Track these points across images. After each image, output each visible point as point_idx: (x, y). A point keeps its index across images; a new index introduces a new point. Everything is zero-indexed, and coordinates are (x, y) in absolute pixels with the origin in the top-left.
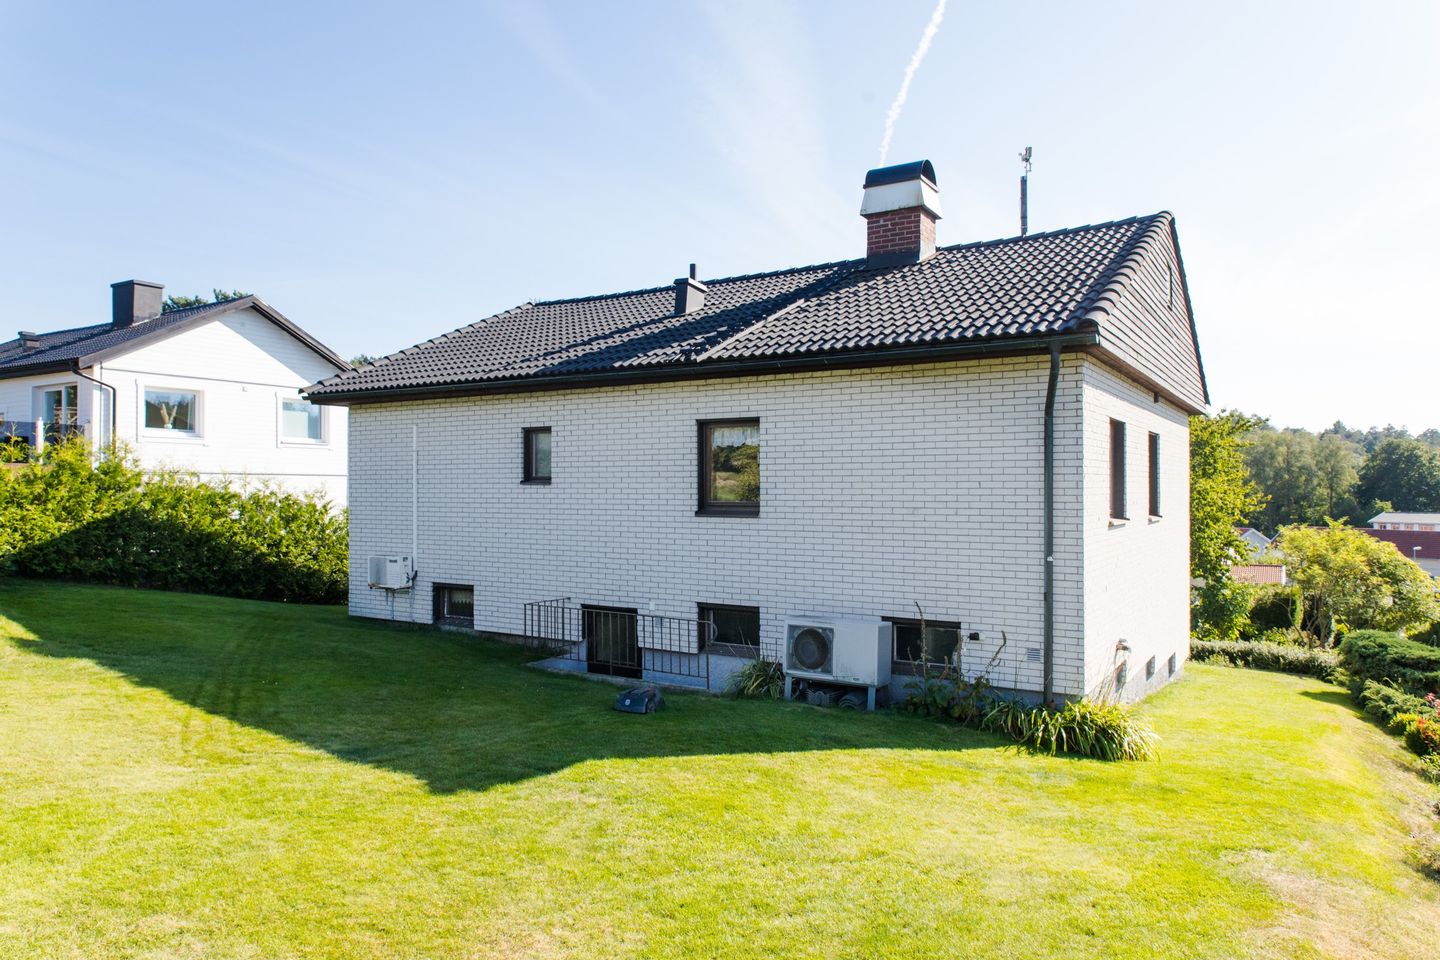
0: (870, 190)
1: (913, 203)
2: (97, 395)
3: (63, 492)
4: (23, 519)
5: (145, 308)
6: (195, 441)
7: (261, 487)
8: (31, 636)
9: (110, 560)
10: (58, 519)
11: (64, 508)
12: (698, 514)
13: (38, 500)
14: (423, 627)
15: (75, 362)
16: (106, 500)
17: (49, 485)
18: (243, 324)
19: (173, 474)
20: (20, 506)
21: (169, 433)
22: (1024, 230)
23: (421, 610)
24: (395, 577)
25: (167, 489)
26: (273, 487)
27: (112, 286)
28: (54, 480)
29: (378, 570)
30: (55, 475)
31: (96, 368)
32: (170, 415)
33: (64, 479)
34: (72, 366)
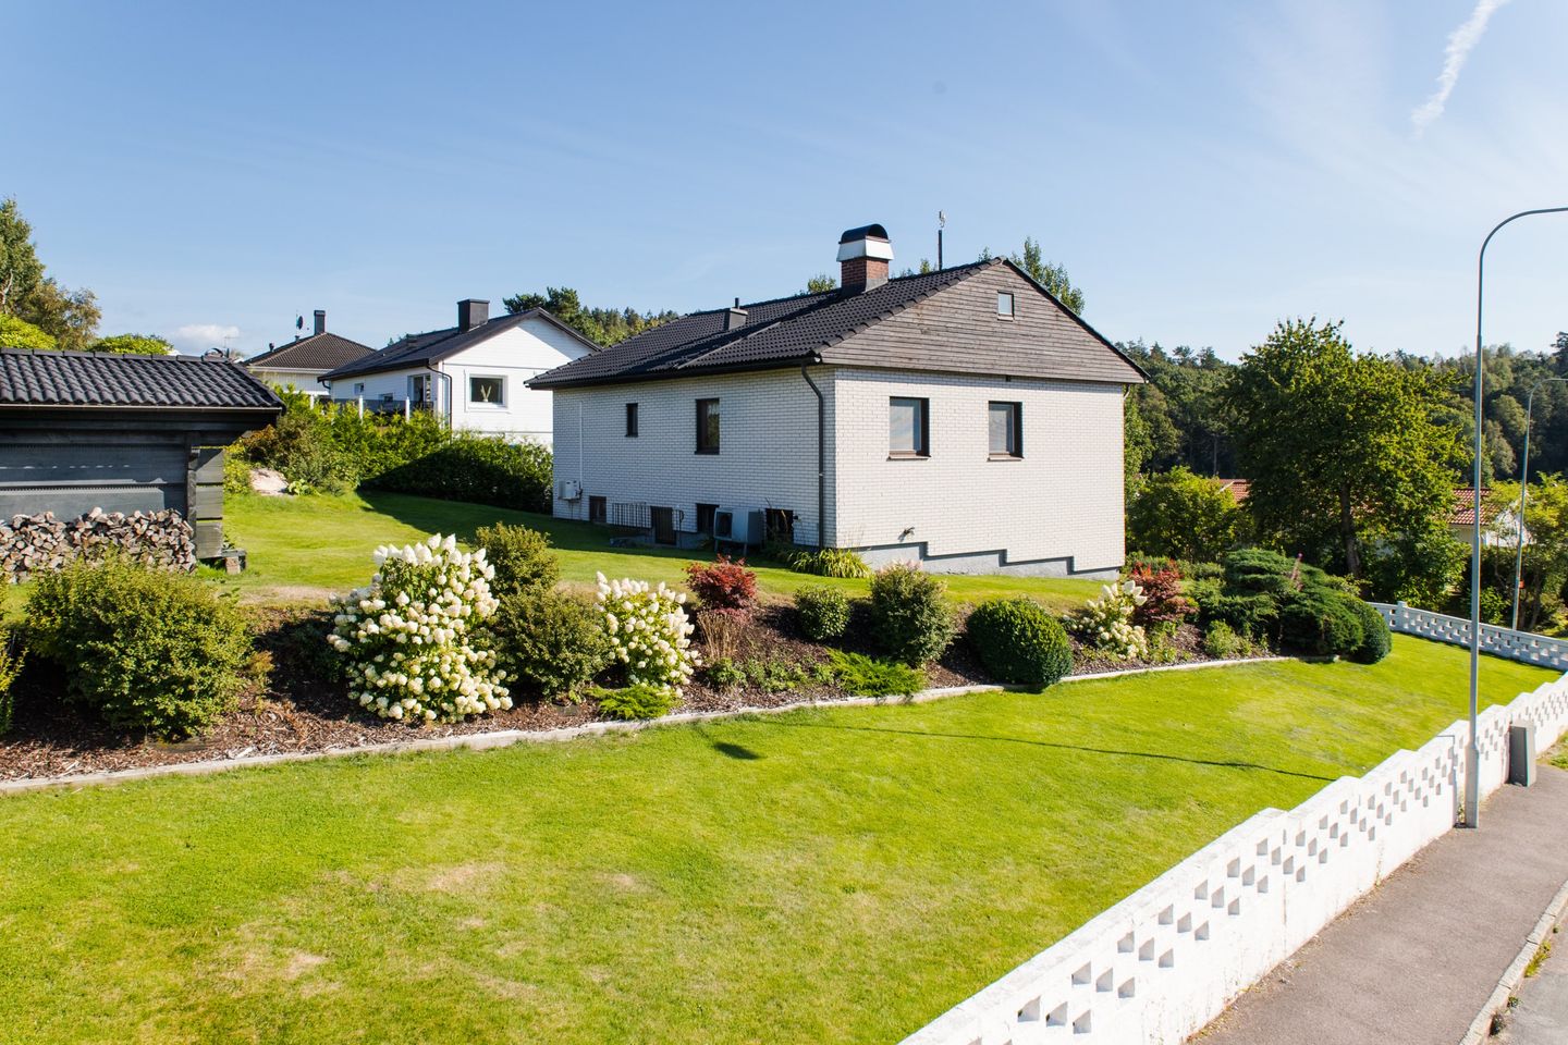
0: (845, 245)
1: (861, 255)
2: (440, 381)
3: (407, 443)
4: (386, 458)
5: (475, 319)
6: (503, 410)
7: (523, 440)
8: (369, 506)
9: (431, 484)
10: (404, 459)
11: (407, 452)
12: (696, 453)
13: (394, 448)
14: (585, 522)
15: (427, 360)
16: (430, 448)
17: (399, 439)
18: (534, 328)
19: (468, 432)
20: (385, 451)
21: (486, 405)
22: (941, 266)
23: (583, 512)
24: (570, 494)
25: (464, 441)
26: (530, 440)
27: (459, 303)
28: (401, 437)
29: (562, 490)
30: (402, 434)
31: (440, 364)
32: (486, 392)
33: (407, 435)
34: (425, 363)
